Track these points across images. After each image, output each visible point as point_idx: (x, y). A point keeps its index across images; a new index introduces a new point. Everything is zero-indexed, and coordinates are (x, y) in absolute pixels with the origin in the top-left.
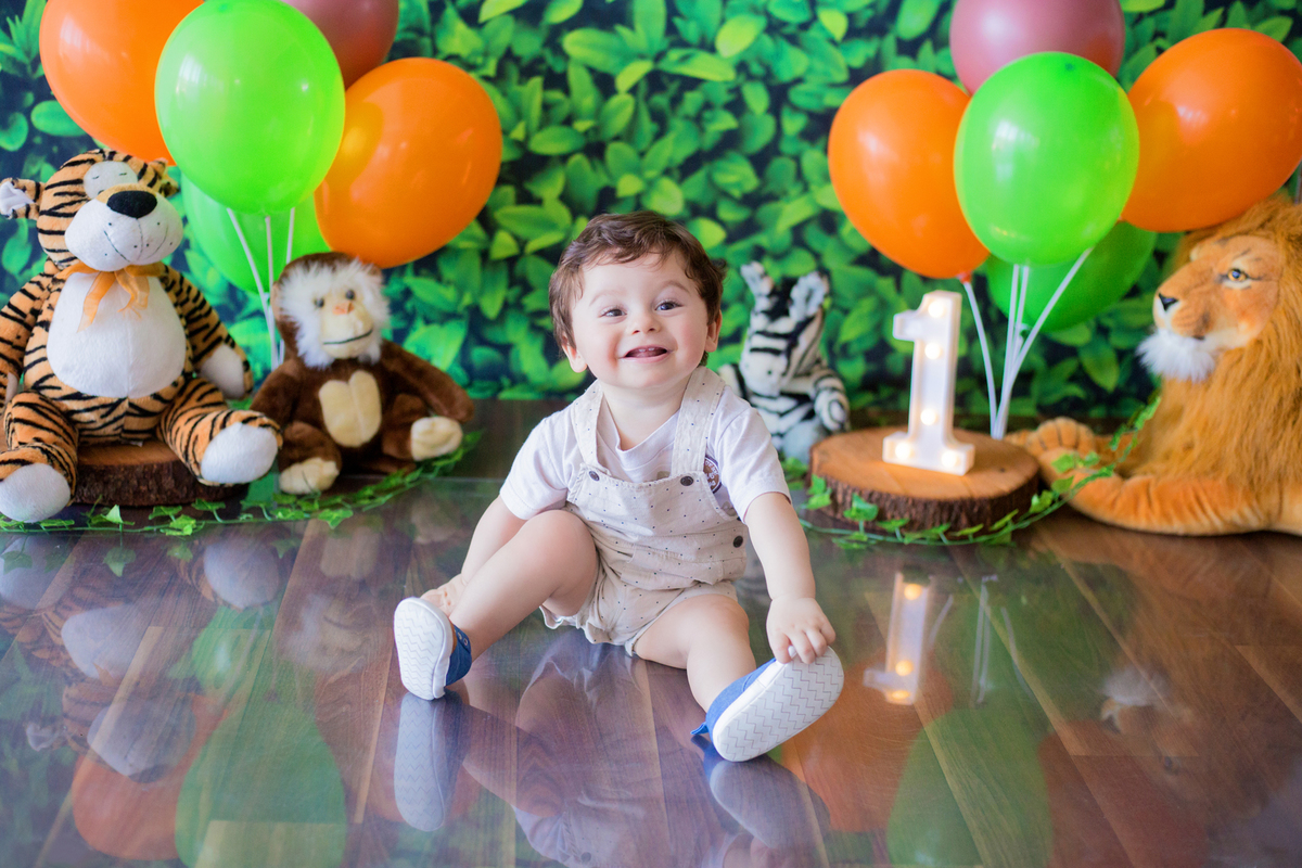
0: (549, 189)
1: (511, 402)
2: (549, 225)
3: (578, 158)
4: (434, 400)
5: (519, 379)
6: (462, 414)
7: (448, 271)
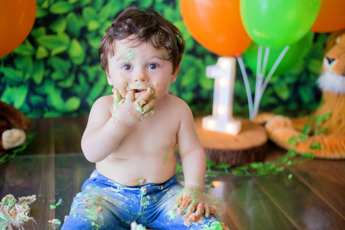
0: (60, 28)
1: (49, 119)
2: (60, 43)
3: (71, 15)
4: (12, 121)
5: (51, 109)
6: (25, 127)
7: (19, 65)
